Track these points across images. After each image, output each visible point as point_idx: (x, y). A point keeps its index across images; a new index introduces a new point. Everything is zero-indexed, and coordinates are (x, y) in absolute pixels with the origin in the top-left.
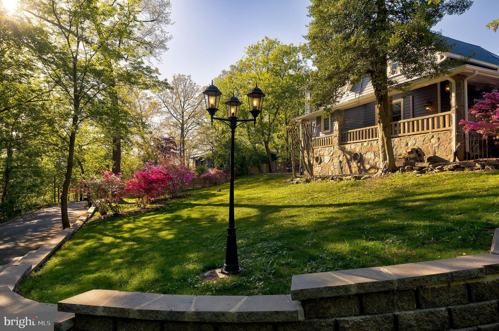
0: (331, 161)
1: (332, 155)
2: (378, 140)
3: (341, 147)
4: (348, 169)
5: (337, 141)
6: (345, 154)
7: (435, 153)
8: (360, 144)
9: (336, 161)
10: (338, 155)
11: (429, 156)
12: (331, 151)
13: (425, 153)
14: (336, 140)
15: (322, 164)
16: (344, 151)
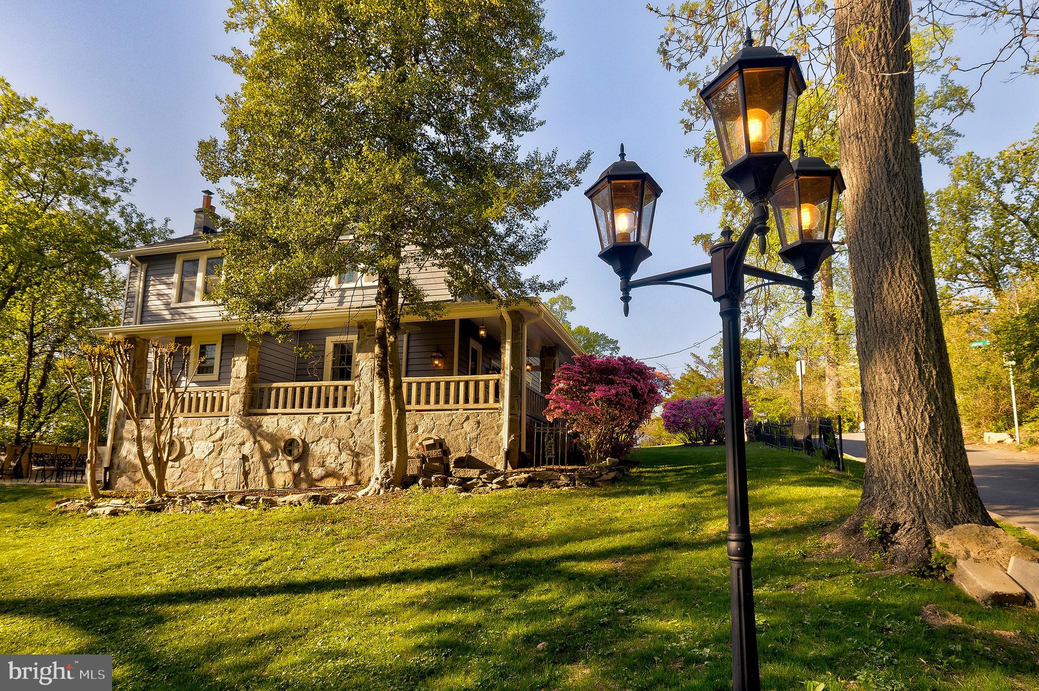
0: (214, 454)
1: (221, 439)
2: (351, 413)
3: (249, 421)
4: (265, 478)
5: (239, 406)
6: (259, 438)
7: (470, 451)
8: (306, 417)
9: (231, 456)
10: (240, 440)
11: (457, 456)
12: (218, 429)
13: (451, 449)
14: (237, 402)
15: (184, 460)
16: (255, 431)
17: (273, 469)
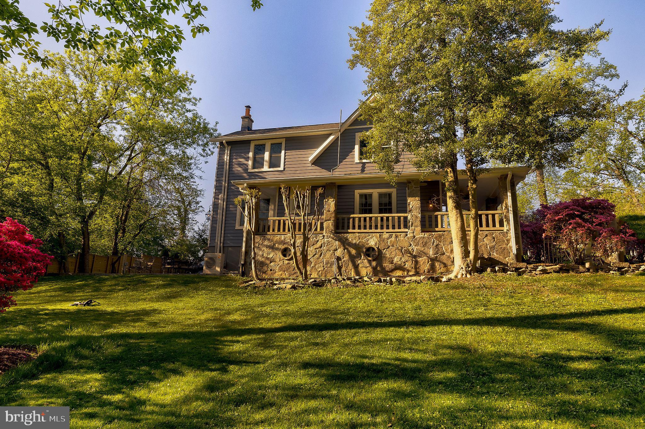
1: (321, 247)
2: (407, 232)
3: (339, 236)
4: (353, 270)
5: (332, 227)
6: (347, 247)
7: (490, 255)
8: (378, 234)
9: (329, 257)
10: (333, 248)
12: (318, 241)
14: (329, 225)
16: (345, 243)
17: (358, 265)
